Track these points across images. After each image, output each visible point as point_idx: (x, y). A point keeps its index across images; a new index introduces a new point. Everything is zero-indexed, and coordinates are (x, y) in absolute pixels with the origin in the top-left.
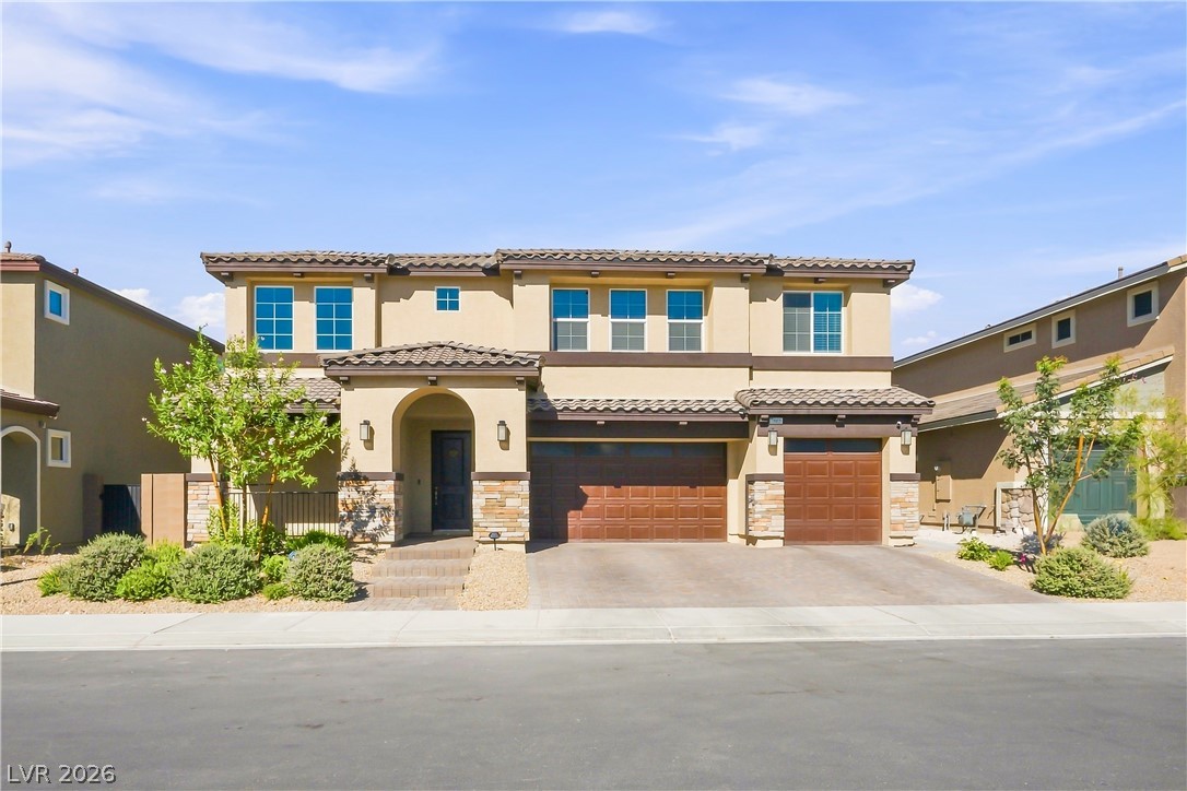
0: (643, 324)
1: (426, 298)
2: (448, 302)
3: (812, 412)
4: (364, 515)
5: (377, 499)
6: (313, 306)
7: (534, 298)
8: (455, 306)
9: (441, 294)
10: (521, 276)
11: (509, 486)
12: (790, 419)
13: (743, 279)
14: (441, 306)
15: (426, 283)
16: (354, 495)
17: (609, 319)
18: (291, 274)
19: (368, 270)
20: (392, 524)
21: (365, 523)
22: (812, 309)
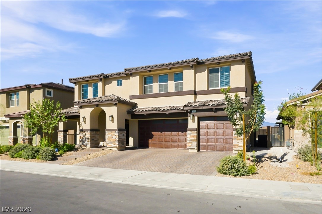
1: (115, 83)
2: (120, 84)
4: (84, 140)
5: (86, 136)
6: (92, 88)
7: (135, 80)
8: (121, 85)
9: (118, 82)
10: (132, 75)
11: (113, 133)
12: (198, 111)
13: (192, 67)
14: (118, 85)
15: (114, 79)
16: (82, 135)
17: (158, 84)
18: (84, 81)
19: (100, 78)
20: (89, 142)
21: (84, 142)
22: (219, 73)
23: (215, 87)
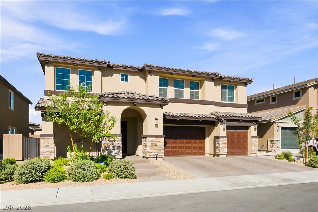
0: (183, 90)
1: (117, 77)
2: (124, 79)
3: (235, 119)
4: (111, 149)
5: (116, 143)
6: (78, 76)
7: (154, 80)
8: (127, 80)
9: (122, 76)
11: (158, 139)
12: (228, 120)
13: (212, 79)
14: (122, 80)
15: (118, 72)
16: (108, 142)
17: (174, 88)
19: (101, 65)
20: (121, 152)
21: (112, 152)
22: (227, 89)
23: (224, 101)
